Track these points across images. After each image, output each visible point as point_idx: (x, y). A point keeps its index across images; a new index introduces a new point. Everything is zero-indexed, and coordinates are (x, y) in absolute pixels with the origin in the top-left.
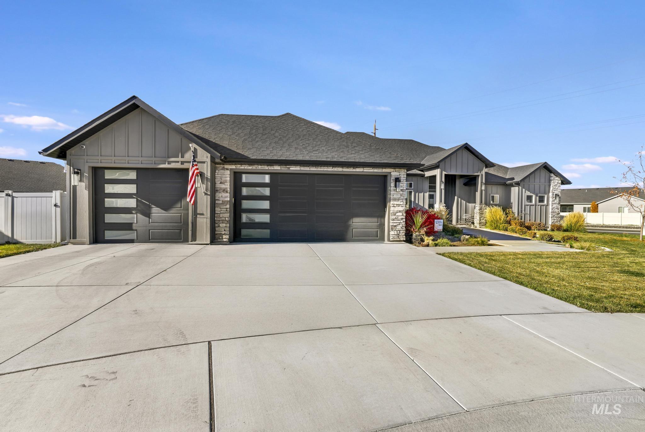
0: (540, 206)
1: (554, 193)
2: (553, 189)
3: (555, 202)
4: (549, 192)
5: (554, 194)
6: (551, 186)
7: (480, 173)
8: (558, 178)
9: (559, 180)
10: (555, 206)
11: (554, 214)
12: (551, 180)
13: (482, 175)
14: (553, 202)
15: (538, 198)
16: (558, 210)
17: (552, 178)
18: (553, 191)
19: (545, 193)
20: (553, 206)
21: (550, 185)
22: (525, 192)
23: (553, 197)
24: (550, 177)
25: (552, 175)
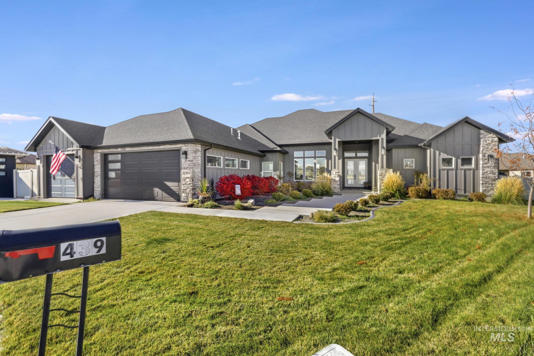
0: (463, 171)
1: (486, 153)
2: (485, 149)
3: (488, 165)
4: (478, 152)
5: (486, 155)
6: (481, 146)
7: (380, 136)
8: (492, 135)
9: (494, 137)
10: (487, 170)
11: (486, 180)
12: (481, 138)
13: (382, 139)
14: (484, 165)
15: (460, 161)
16: (495, 175)
17: (482, 136)
18: (485, 152)
19: (472, 155)
20: (484, 170)
21: (479, 145)
22: (440, 154)
23: (483, 160)
24: (480, 134)
25: (482, 131)
